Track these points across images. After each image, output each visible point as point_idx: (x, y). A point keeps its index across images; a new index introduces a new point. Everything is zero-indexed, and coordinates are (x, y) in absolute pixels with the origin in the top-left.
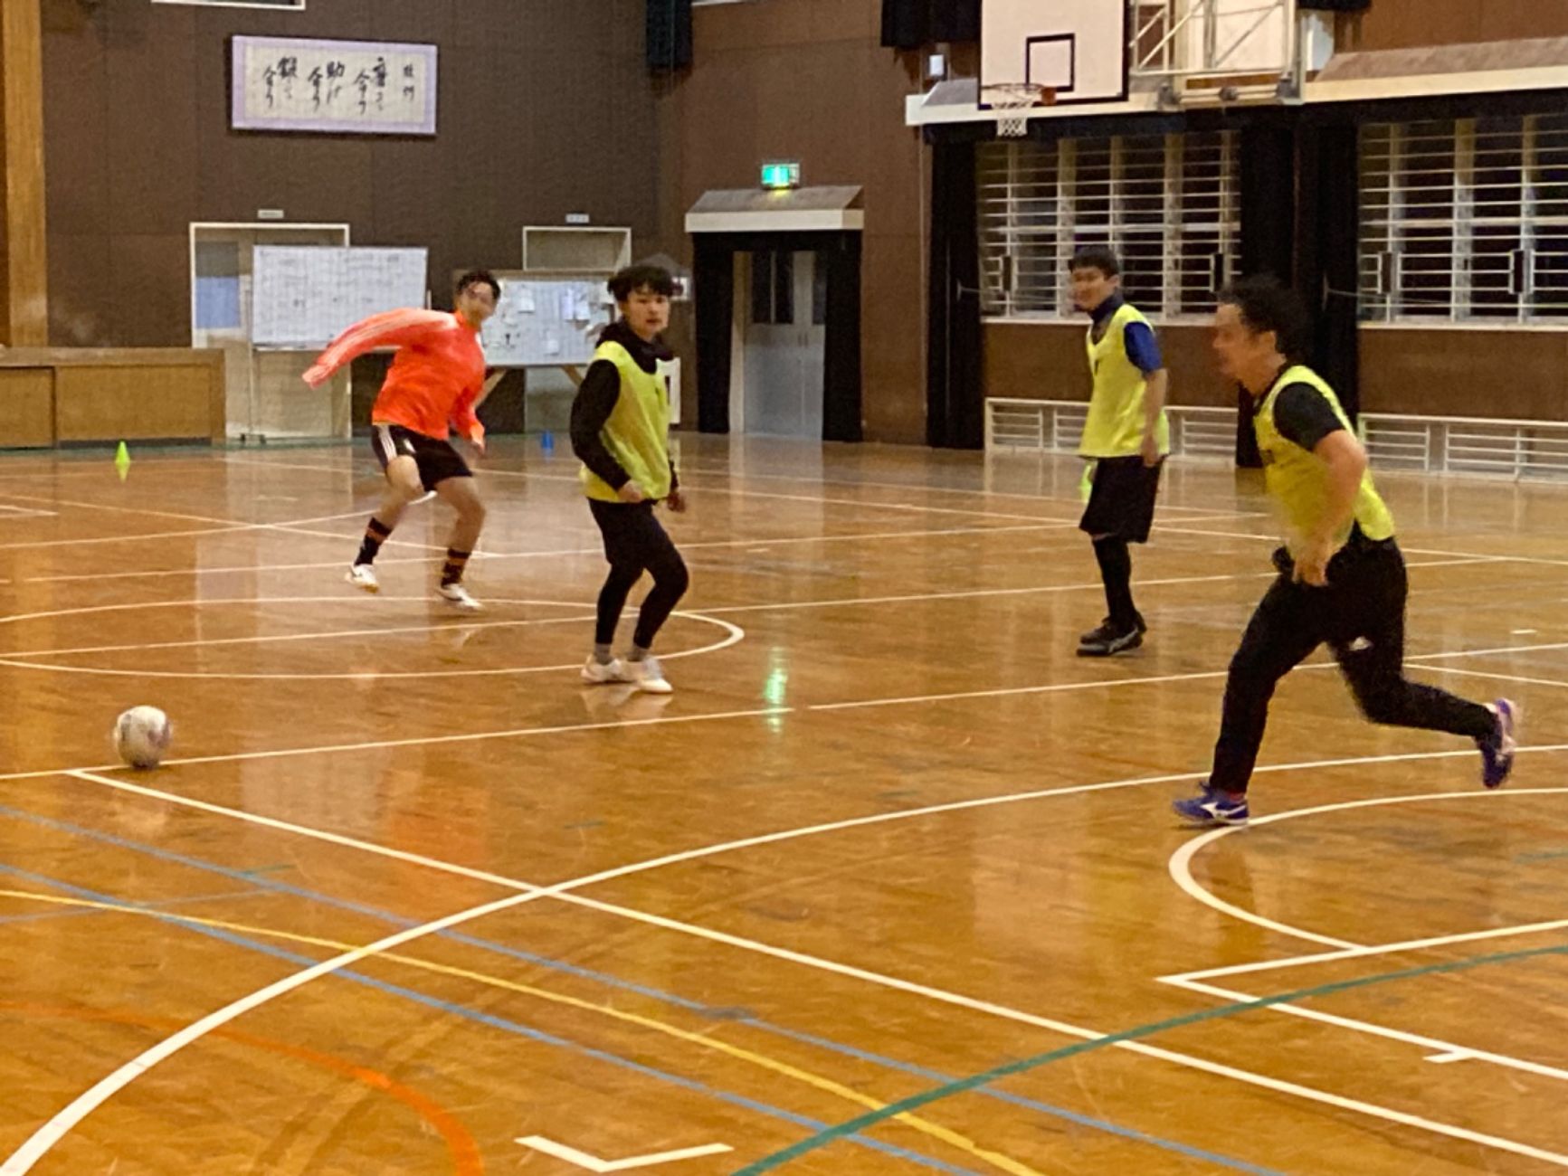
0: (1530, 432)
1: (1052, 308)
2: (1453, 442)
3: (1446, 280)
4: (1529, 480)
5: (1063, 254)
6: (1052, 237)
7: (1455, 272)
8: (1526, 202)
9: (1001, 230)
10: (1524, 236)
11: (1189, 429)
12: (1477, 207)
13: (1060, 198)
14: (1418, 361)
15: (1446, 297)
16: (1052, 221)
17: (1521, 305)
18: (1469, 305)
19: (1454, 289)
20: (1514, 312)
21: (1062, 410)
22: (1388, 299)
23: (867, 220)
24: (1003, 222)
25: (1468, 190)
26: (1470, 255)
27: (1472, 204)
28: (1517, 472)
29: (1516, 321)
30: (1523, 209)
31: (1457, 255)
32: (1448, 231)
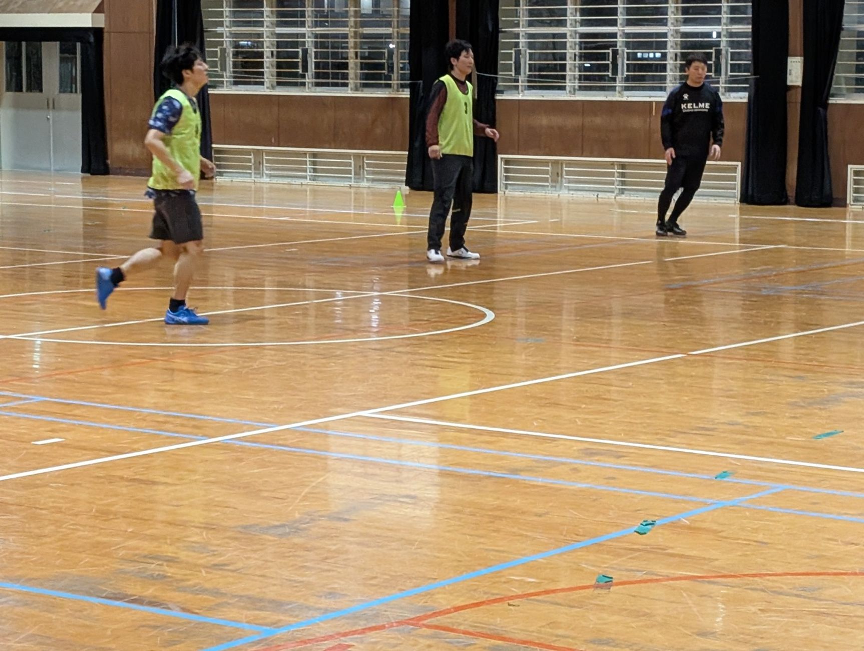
0: (623, 166)
1: (262, 83)
2: (568, 173)
3: (563, 68)
4: (623, 197)
5: (267, 47)
6: (260, 35)
7: (569, 62)
8: (621, 17)
9: (219, 29)
10: (620, 40)
11: (369, 165)
12: (582, 20)
13: (266, 9)
14: (544, 121)
15: (564, 77)
16: (260, 23)
17: (619, 84)
18: (577, 84)
19: (568, 73)
20: (613, 89)
21: (269, 153)
22: (520, 78)
23: (108, 20)
24: (221, 24)
25: (576, 9)
26: (577, 51)
27: (578, 18)
28: (617, 192)
29: (613, 96)
30: (619, 22)
31: (569, 52)
32: (564, 36)
